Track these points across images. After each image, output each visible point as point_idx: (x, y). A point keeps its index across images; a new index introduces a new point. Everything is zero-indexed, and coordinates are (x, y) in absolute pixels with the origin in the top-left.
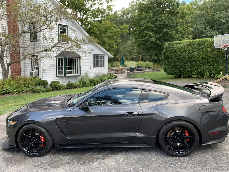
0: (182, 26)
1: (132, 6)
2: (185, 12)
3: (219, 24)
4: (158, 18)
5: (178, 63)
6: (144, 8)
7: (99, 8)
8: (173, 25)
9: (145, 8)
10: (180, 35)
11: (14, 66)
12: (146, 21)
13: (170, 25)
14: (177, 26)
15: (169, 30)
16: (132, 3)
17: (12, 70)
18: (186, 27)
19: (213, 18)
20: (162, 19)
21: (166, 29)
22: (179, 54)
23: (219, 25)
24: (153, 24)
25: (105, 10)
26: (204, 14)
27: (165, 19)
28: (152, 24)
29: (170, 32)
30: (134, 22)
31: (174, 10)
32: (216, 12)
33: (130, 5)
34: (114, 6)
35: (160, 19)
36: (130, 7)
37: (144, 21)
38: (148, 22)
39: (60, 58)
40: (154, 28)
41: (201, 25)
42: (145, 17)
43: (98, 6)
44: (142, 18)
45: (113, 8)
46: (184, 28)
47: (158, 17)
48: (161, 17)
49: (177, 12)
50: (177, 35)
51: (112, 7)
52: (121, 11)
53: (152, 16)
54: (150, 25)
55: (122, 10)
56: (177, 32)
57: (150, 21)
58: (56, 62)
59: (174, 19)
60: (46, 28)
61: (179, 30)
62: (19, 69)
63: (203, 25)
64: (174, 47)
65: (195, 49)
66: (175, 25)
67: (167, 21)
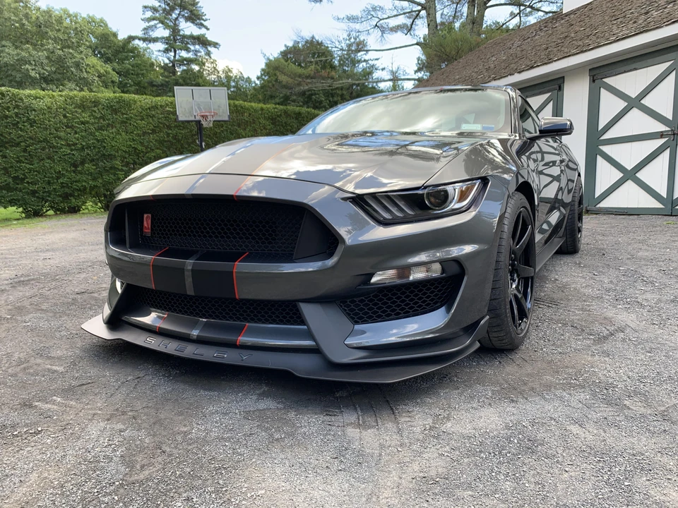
5: (47, 163)
22: (50, 134)
64: (26, 108)
65: (104, 120)
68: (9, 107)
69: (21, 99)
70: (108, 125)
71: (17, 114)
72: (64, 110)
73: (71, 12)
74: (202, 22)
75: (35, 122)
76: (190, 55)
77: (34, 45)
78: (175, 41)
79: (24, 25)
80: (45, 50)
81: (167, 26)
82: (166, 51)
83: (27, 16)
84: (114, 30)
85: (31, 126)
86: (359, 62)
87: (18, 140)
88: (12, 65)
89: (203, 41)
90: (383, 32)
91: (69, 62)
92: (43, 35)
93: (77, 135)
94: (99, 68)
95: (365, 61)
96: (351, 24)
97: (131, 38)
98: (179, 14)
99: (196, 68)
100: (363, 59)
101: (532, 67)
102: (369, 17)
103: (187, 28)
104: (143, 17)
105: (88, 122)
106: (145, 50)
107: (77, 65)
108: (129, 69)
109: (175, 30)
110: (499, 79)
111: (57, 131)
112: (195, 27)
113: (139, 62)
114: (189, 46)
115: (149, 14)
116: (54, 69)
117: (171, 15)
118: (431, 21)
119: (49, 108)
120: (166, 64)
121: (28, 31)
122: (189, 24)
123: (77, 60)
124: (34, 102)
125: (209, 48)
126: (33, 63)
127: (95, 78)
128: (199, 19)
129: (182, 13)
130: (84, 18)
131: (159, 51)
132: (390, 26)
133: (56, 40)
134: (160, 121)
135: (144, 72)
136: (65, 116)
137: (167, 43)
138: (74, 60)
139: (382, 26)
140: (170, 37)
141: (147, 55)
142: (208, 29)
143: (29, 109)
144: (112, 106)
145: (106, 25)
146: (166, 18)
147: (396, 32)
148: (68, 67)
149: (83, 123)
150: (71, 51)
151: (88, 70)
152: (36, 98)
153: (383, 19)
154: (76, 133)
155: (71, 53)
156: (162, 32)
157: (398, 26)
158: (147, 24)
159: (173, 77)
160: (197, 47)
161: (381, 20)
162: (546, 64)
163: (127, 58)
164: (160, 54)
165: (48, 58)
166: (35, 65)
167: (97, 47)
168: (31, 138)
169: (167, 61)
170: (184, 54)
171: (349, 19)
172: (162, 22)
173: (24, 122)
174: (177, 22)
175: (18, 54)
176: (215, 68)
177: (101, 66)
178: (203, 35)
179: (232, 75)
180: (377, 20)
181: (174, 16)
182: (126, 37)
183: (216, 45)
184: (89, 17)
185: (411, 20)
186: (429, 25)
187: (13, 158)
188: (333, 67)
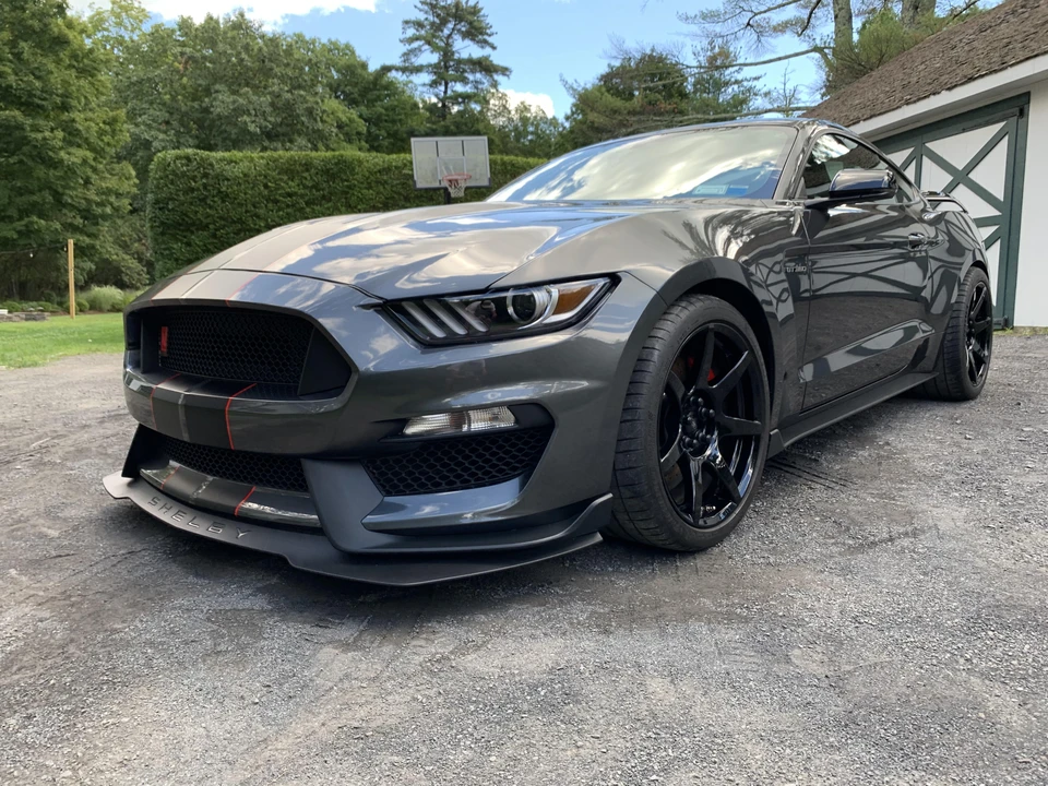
3: (233, 136)
8: (45, 99)
10: (89, 155)
13: (31, 95)
14: (65, 107)
15: (29, 121)
18: (104, 123)
19: (206, 110)
23: (231, 140)
29: (36, 129)
31: (45, 25)
32: (213, 84)
41: (159, 130)
50: (73, 150)
56: (73, 136)
59: (51, 66)
61: (81, 128)
63: (165, 132)
64: (217, 177)
65: (318, 190)
66: (58, 100)
67: (9, 71)
68: (196, 176)
69: (211, 165)
70: (324, 197)
71: (205, 186)
72: (265, 177)
73: (307, 38)
74: (486, 37)
75: (227, 195)
76: (468, 89)
77: (255, 88)
78: (447, 68)
79: (242, 60)
80: (269, 93)
81: (435, 48)
82: (434, 84)
83: (247, 48)
84: (364, 58)
85: (223, 201)
86: (727, 84)
87: (205, 221)
88: (227, 117)
89: (485, 67)
90: (760, 34)
91: (300, 109)
92: (268, 73)
93: (281, 213)
94: (340, 115)
95: (736, 82)
96: (707, 25)
97: (386, 69)
98: (453, 29)
99: (476, 107)
100: (733, 80)
101: (971, 79)
102: (738, 11)
103: (465, 49)
104: (402, 37)
105: (295, 194)
106: (406, 84)
107: (310, 112)
108: (381, 114)
109: (447, 53)
110: (915, 102)
111: (255, 207)
112: (476, 46)
113: (396, 103)
114: (466, 75)
115: (411, 32)
116: (279, 120)
117: (442, 31)
118: (840, 10)
119: (245, 175)
120: (435, 105)
121: (248, 69)
122: (468, 42)
123: (309, 105)
124: (227, 167)
125: (496, 77)
126: (253, 112)
127: (333, 129)
128: (481, 34)
129: (458, 27)
130: (324, 45)
131: (424, 85)
132: (774, 23)
133: (283, 79)
134: (394, 189)
135: (403, 117)
136: (266, 186)
137: (435, 73)
138: (305, 106)
139: (759, 25)
140: (439, 63)
141: (408, 92)
142: (494, 48)
143: (221, 177)
144: (328, 170)
145: (353, 53)
146: (434, 36)
147: (783, 31)
148: (298, 115)
149: (290, 195)
150: (302, 92)
151: (325, 117)
152: (230, 162)
153: (761, 13)
154: (280, 209)
155: (301, 96)
156: (429, 57)
157: (787, 23)
158: (408, 47)
159: (442, 123)
160: (478, 76)
161: (756, 14)
162: (996, 71)
163: (379, 98)
164: (425, 89)
165: (272, 104)
166: (256, 115)
167: (339, 85)
168: (221, 218)
169: (434, 100)
170: (459, 88)
171: (705, 16)
172: (429, 43)
173: (213, 196)
174: (450, 41)
175: (234, 102)
176: (504, 106)
177: (344, 112)
178: (486, 58)
179: (529, 115)
180: (750, 15)
181: (446, 32)
182: (378, 67)
183: (505, 71)
184: (331, 43)
185: (808, 11)
186: (836, 17)
187: (199, 246)
188: (683, 95)
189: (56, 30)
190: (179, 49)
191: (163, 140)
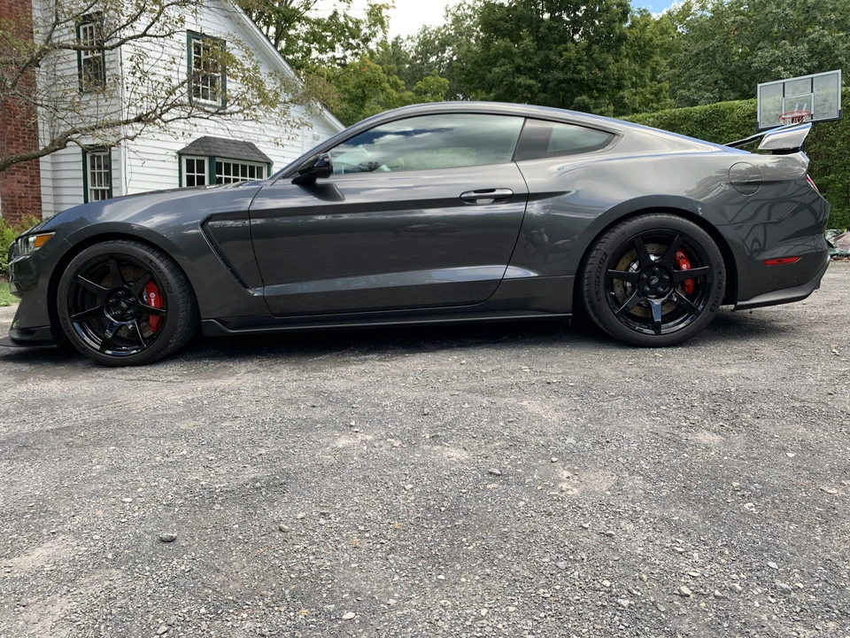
0: (640, 89)
1: (457, 20)
2: (651, 40)
4: (553, 56)
6: (500, 19)
7: (335, 13)
8: (606, 84)
9: (507, 22)
11: (16, 184)
12: (509, 68)
13: (596, 83)
14: (620, 87)
15: (592, 102)
16: (459, 9)
17: (6, 200)
18: (652, 93)
19: (748, 66)
20: (568, 61)
21: (581, 95)
24: (536, 78)
25: (357, 23)
26: (715, 52)
27: (580, 61)
28: (531, 78)
30: (466, 72)
32: (758, 42)
33: (450, 16)
34: (394, 7)
35: (561, 62)
36: (450, 22)
37: (504, 65)
38: (518, 70)
39: (195, 158)
40: (540, 94)
41: (707, 90)
42: (508, 54)
43: (334, 8)
44: (497, 57)
45: (388, 17)
46: (644, 96)
47: (552, 52)
48: (564, 53)
49: (622, 38)
51: (384, 12)
52: (418, 37)
53: (532, 50)
54: (522, 80)
55: (421, 36)
56: (620, 109)
57: (525, 68)
58: (178, 172)
59: (610, 59)
60: (144, 34)
62: (32, 198)
63: (711, 92)
66: (614, 83)
67: (584, 68)
77: (794, 39)
80: (808, 41)
126: (789, 61)
165: (810, 51)
175: (772, 55)
189: (617, 31)
190: (732, 19)
191: (707, 98)
